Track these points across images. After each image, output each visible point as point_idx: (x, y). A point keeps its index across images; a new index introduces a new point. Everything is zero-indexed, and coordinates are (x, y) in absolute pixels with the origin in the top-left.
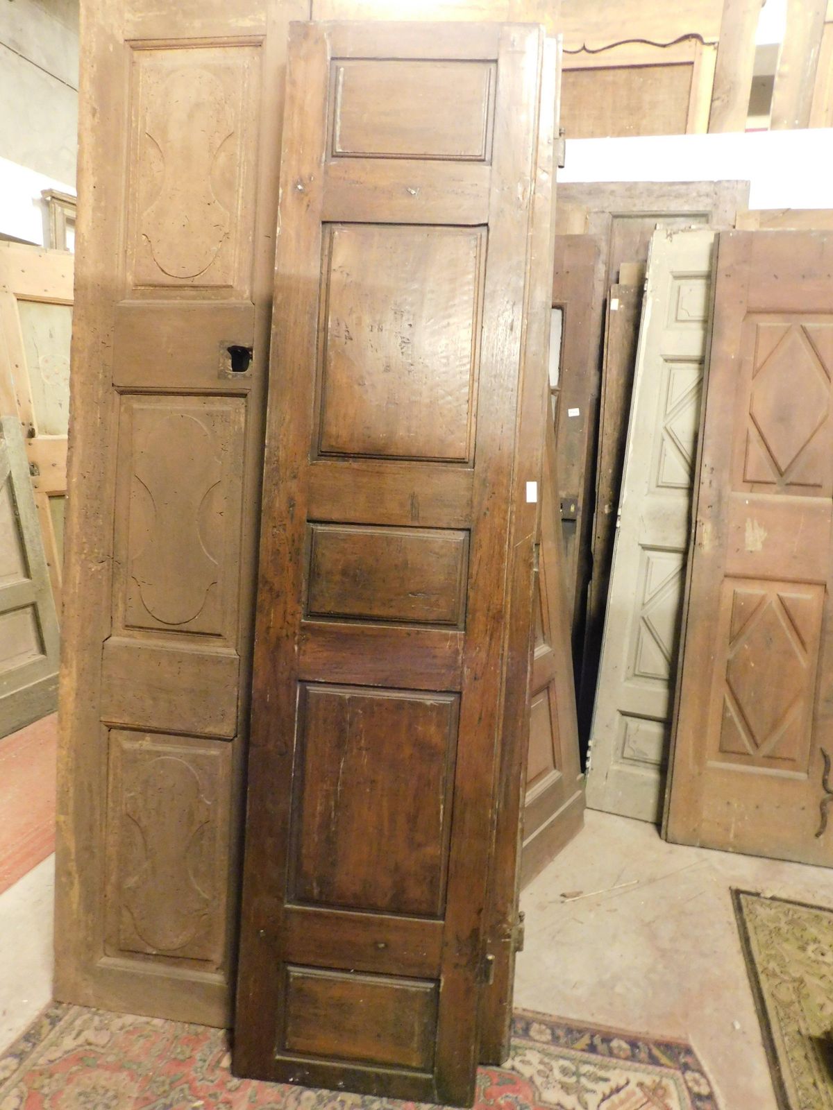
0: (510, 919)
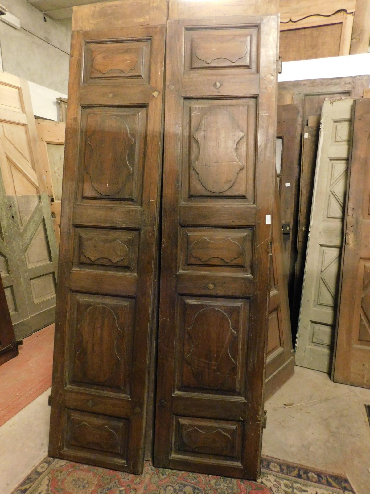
0: (260, 413)
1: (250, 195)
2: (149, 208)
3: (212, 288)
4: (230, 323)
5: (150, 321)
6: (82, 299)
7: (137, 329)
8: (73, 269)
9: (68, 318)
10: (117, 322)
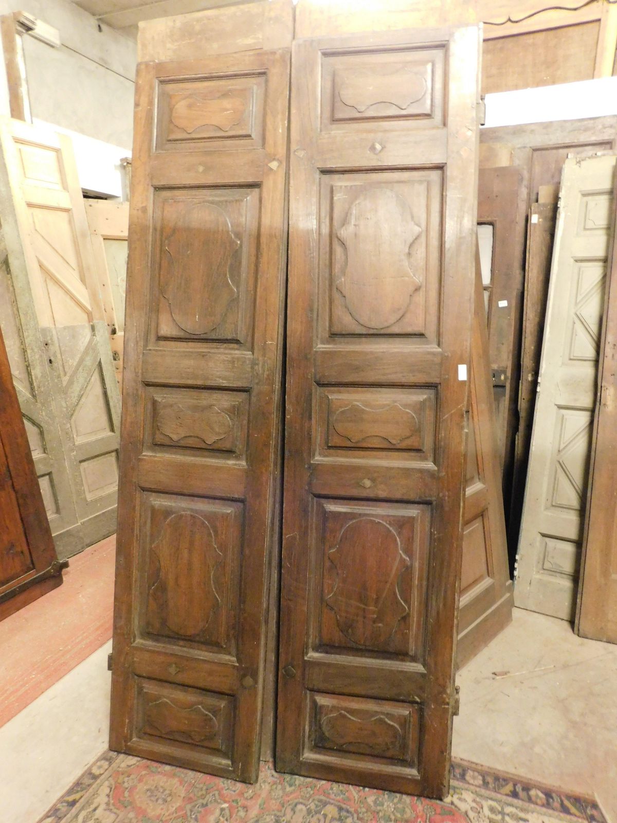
0: (448, 691)
1: (431, 333)
2: (264, 355)
3: (369, 486)
4: (399, 543)
5: (267, 539)
6: (159, 503)
7: (247, 551)
8: (143, 454)
9: (136, 531)
10: (215, 539)
